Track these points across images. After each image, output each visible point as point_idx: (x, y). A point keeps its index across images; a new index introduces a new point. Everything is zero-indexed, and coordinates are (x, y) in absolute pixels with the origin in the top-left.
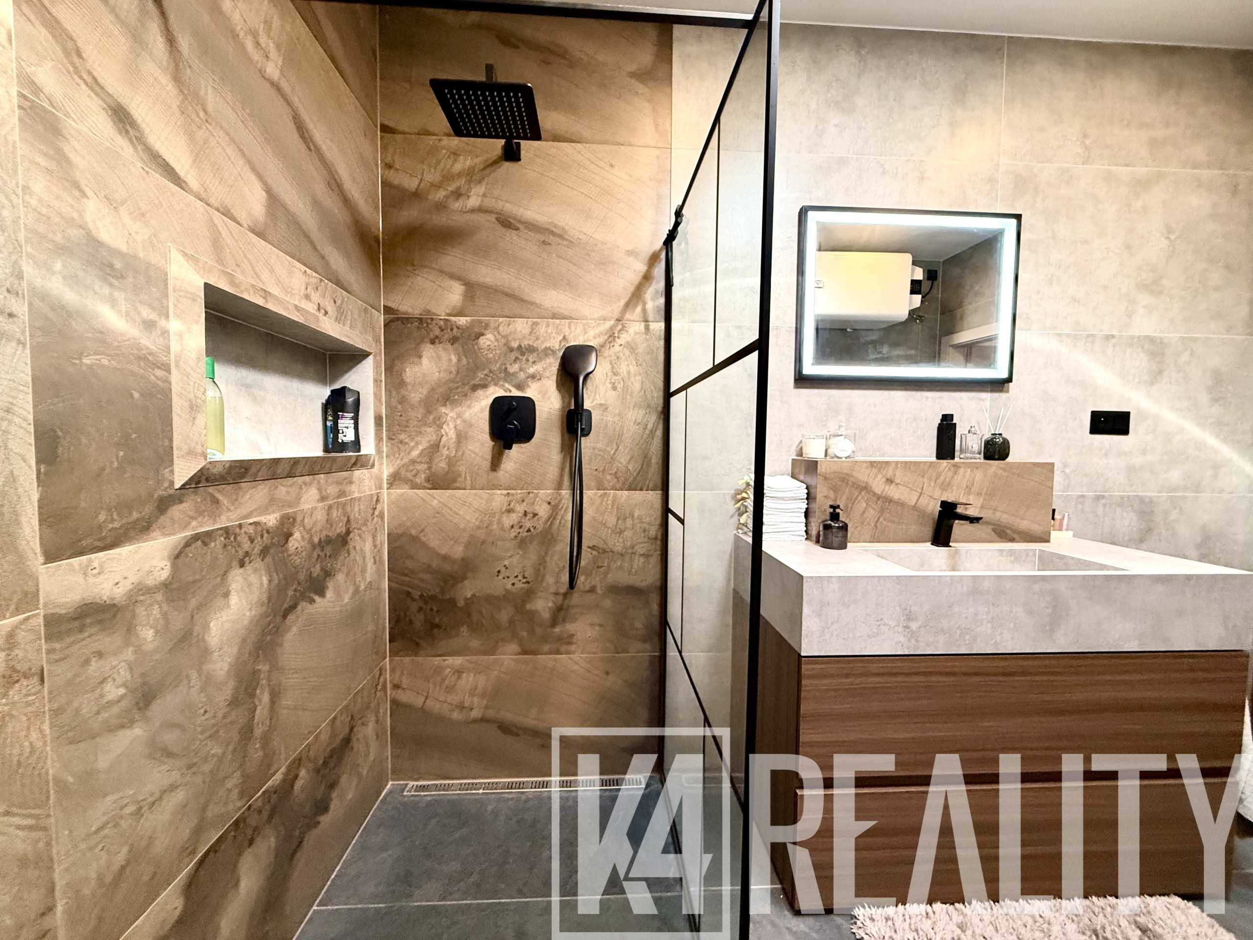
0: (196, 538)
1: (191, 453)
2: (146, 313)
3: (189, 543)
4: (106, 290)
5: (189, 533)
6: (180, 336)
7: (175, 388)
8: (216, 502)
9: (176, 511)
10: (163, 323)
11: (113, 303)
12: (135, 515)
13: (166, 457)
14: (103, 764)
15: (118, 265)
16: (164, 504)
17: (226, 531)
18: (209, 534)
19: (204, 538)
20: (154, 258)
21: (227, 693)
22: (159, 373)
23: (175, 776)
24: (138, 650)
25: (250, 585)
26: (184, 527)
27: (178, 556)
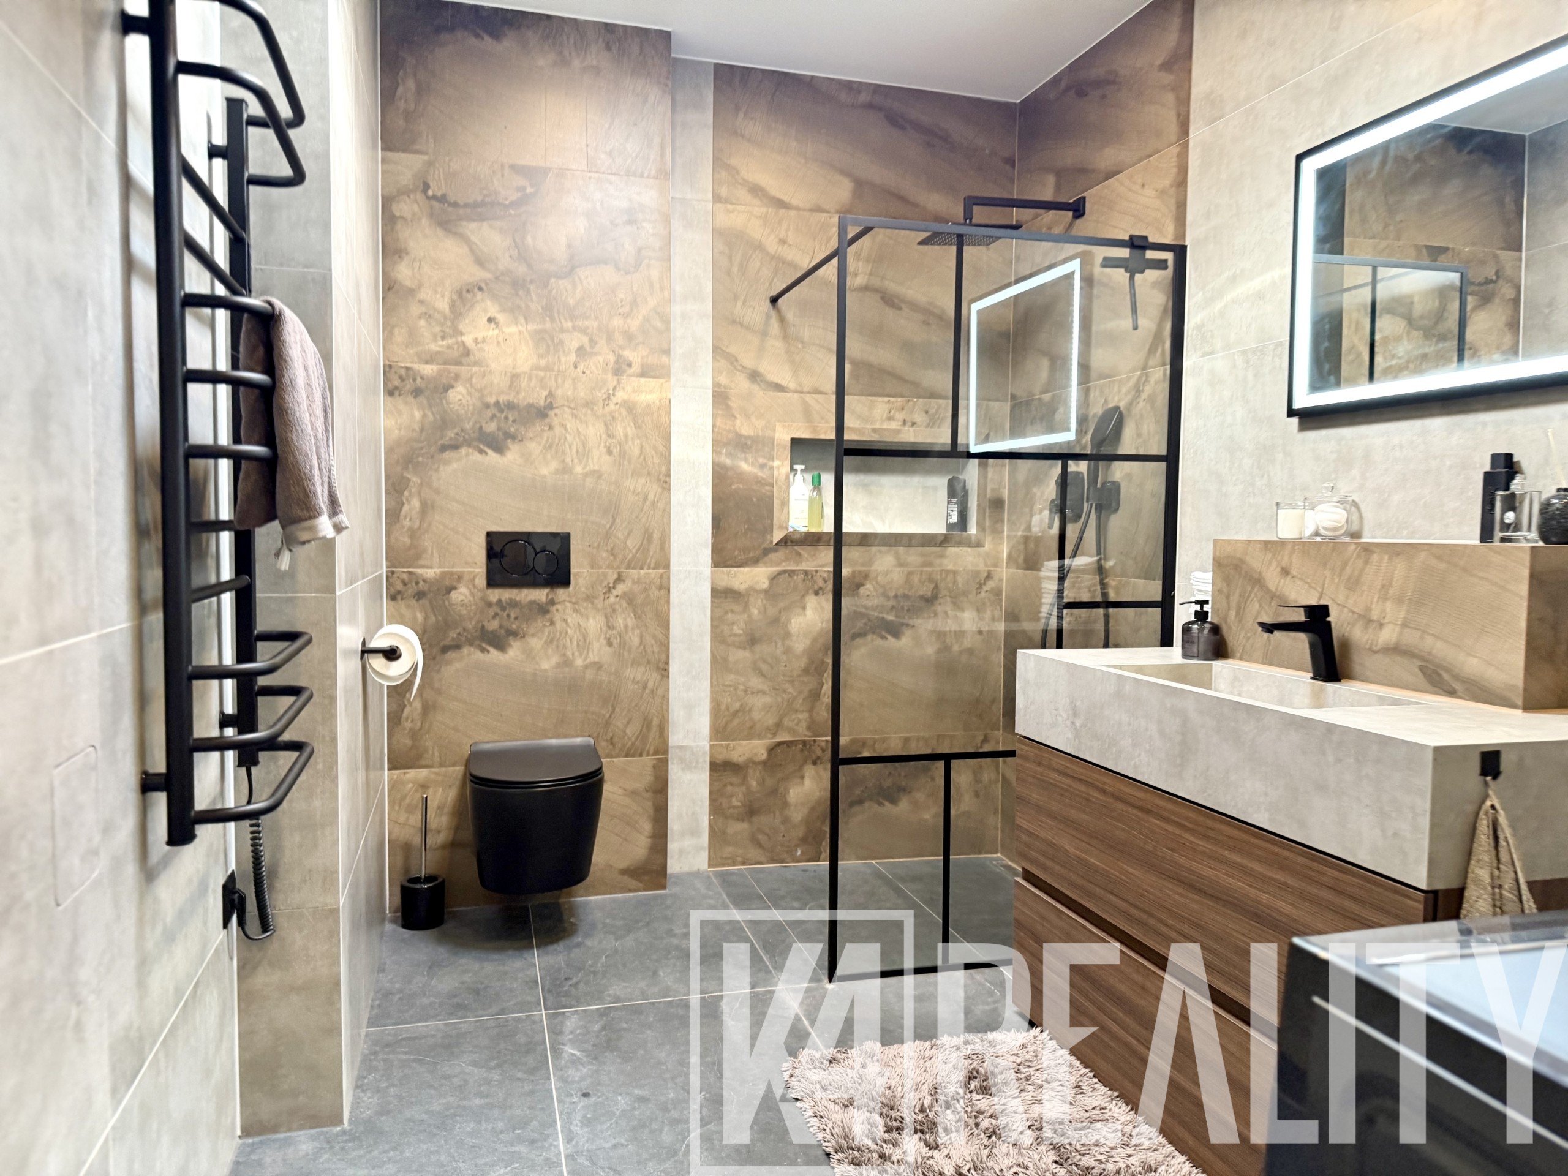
0: (785, 572)
1: (781, 527)
2: (761, 461)
3: (780, 574)
4: (743, 455)
5: (780, 568)
6: (778, 468)
7: (775, 494)
8: (799, 555)
9: (773, 556)
10: (771, 463)
11: (746, 460)
12: (751, 555)
13: (769, 529)
14: (732, 659)
15: (749, 443)
16: (766, 552)
17: (806, 572)
18: (793, 571)
19: (791, 573)
20: (768, 433)
21: (803, 663)
22: (768, 488)
23: (765, 688)
24: (750, 616)
25: (822, 608)
26: (778, 564)
27: (773, 579)
